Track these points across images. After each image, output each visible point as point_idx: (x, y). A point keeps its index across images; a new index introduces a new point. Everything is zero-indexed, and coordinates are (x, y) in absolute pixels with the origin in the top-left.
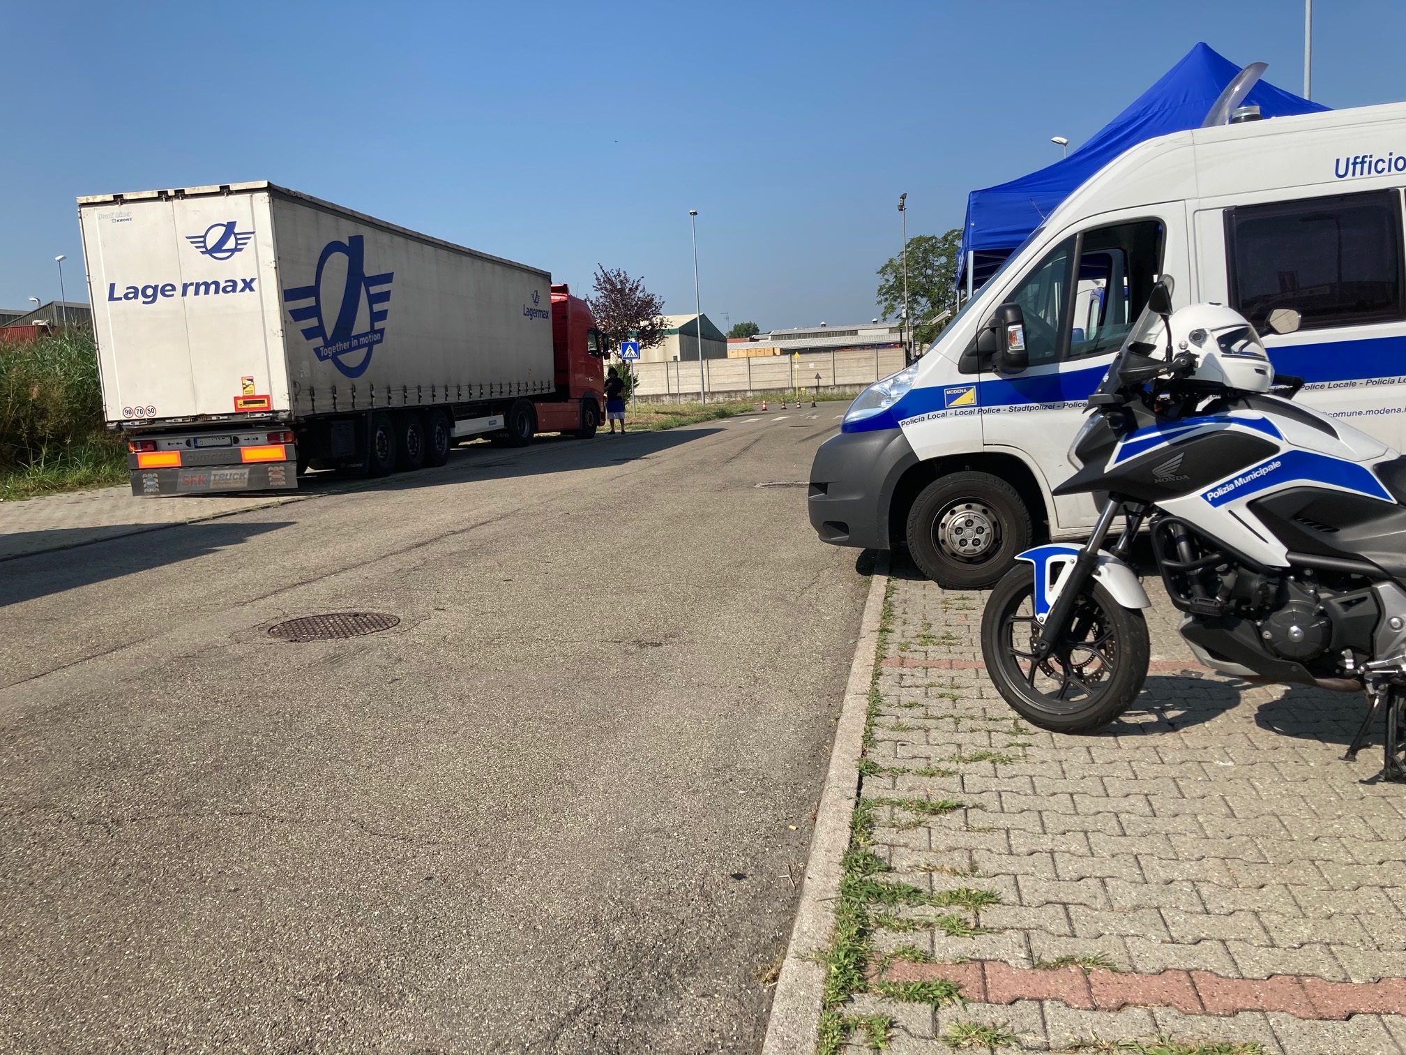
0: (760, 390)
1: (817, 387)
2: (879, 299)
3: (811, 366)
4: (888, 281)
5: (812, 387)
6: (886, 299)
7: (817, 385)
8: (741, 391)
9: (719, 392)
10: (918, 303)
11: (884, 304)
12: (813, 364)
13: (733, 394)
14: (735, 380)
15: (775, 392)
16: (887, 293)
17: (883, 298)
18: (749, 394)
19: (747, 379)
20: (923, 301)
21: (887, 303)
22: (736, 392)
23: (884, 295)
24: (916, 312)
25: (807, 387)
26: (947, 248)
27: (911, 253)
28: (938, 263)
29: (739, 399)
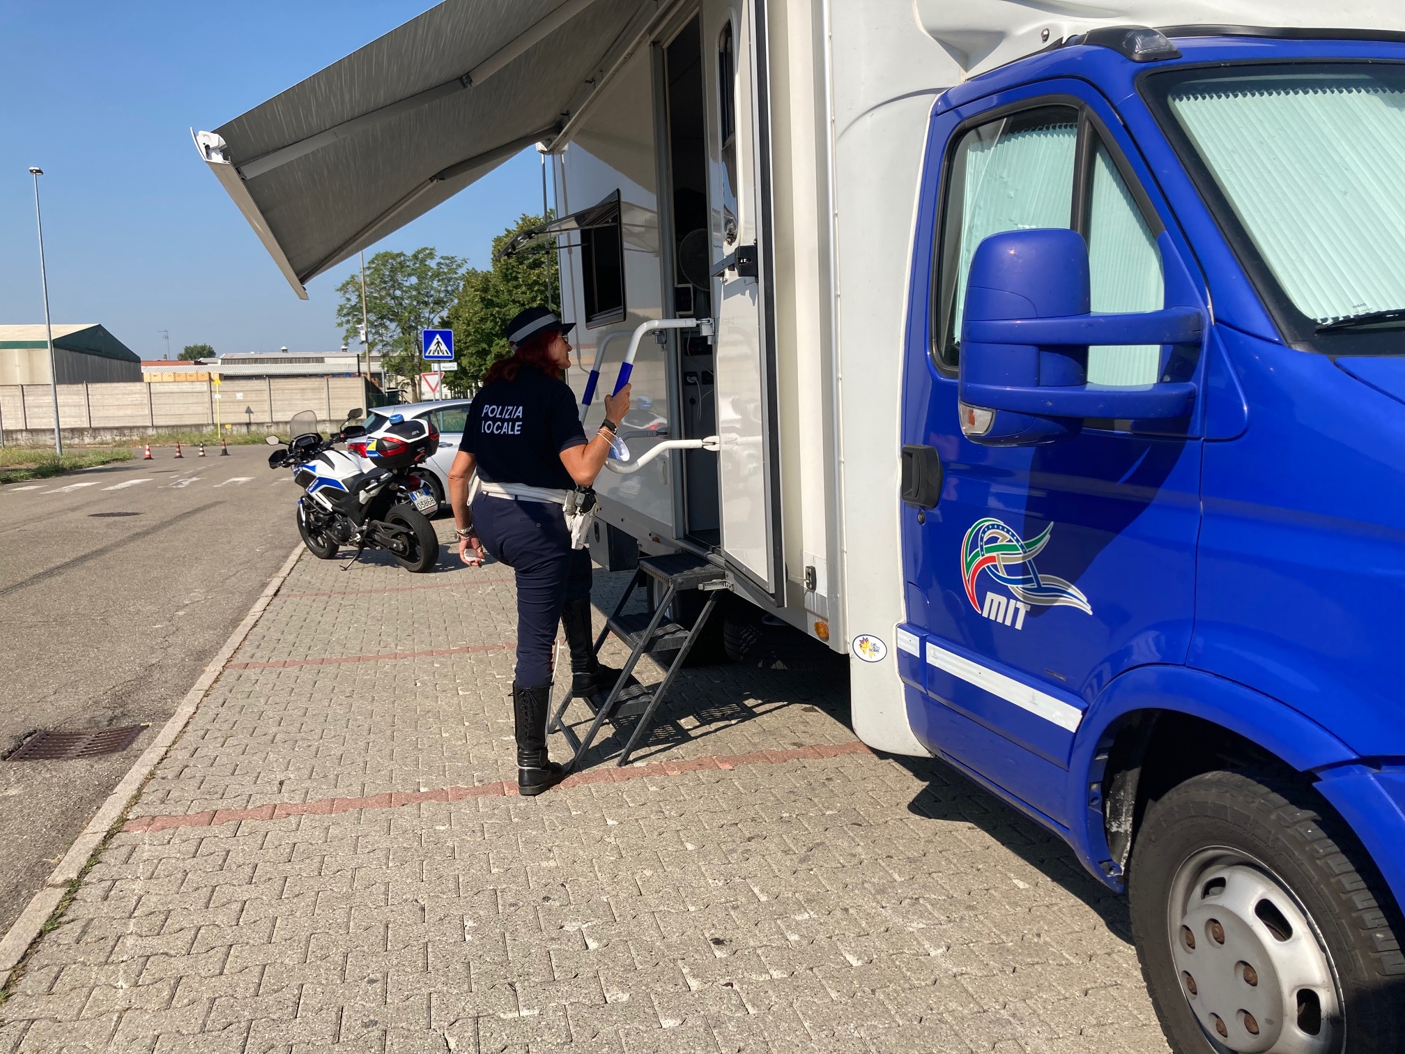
0: (168, 427)
1: (248, 424)
2: (339, 321)
3: (239, 396)
4: (349, 300)
5: (240, 424)
6: (348, 322)
7: (248, 421)
8: (138, 428)
9: (105, 429)
10: (386, 328)
11: (346, 326)
12: (241, 394)
13: (127, 432)
14: (129, 412)
15: (189, 429)
16: (348, 314)
17: (344, 319)
18: (150, 432)
19: (147, 412)
20: (392, 326)
21: (348, 326)
22: (131, 428)
23: (345, 316)
24: (384, 339)
25: (233, 424)
26: (419, 268)
27: (376, 269)
28: (407, 284)
29: (135, 438)
